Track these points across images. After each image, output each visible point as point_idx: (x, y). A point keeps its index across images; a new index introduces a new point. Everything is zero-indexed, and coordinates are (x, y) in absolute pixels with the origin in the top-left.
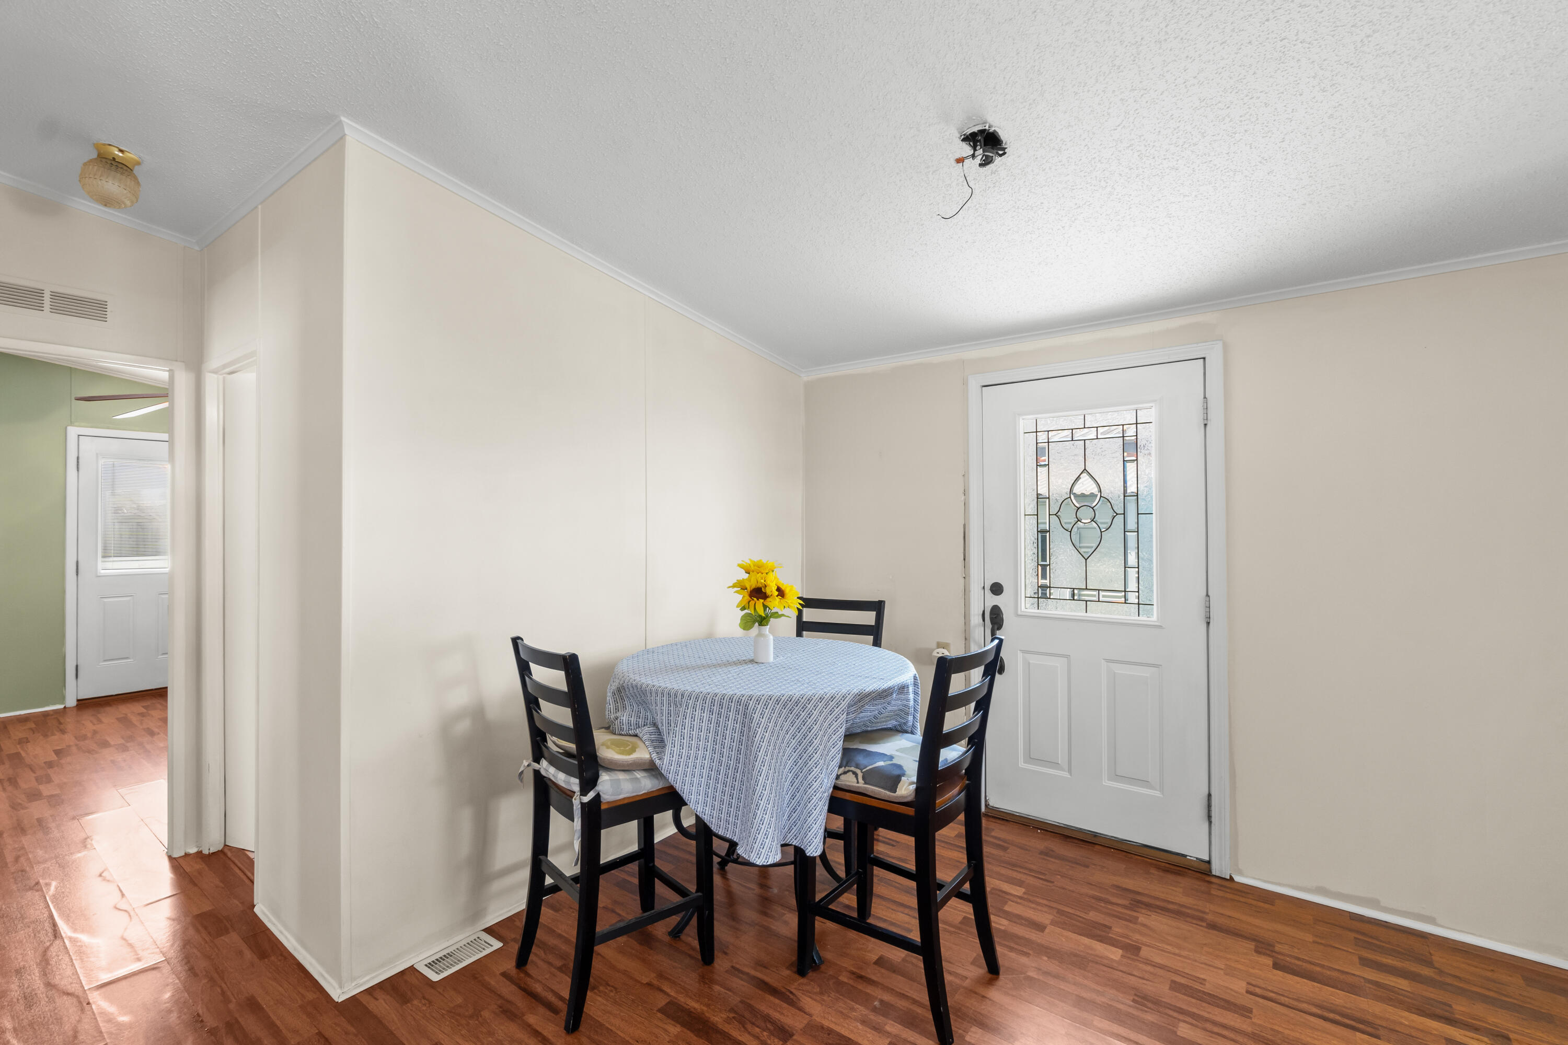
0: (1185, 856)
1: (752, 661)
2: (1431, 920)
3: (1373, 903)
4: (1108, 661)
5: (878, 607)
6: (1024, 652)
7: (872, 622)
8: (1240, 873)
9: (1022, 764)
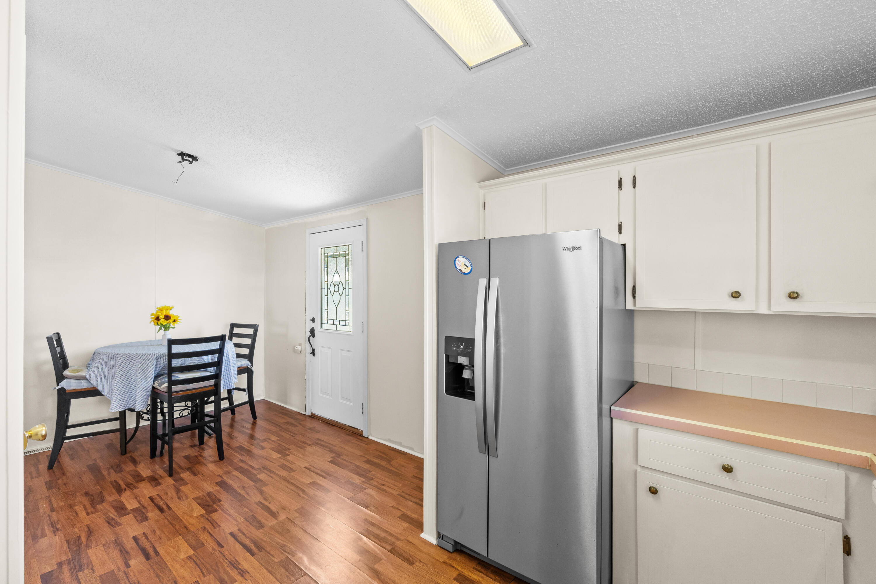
0: (358, 429)
1: (161, 345)
2: (412, 449)
3: (400, 444)
4: (341, 350)
5: (255, 328)
6: (321, 347)
7: (252, 333)
8: (371, 435)
9: (320, 394)
